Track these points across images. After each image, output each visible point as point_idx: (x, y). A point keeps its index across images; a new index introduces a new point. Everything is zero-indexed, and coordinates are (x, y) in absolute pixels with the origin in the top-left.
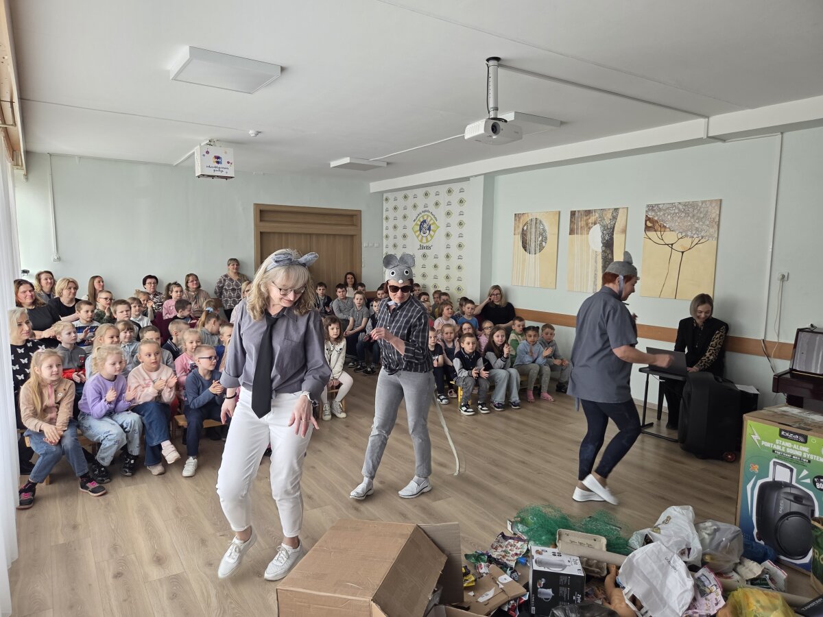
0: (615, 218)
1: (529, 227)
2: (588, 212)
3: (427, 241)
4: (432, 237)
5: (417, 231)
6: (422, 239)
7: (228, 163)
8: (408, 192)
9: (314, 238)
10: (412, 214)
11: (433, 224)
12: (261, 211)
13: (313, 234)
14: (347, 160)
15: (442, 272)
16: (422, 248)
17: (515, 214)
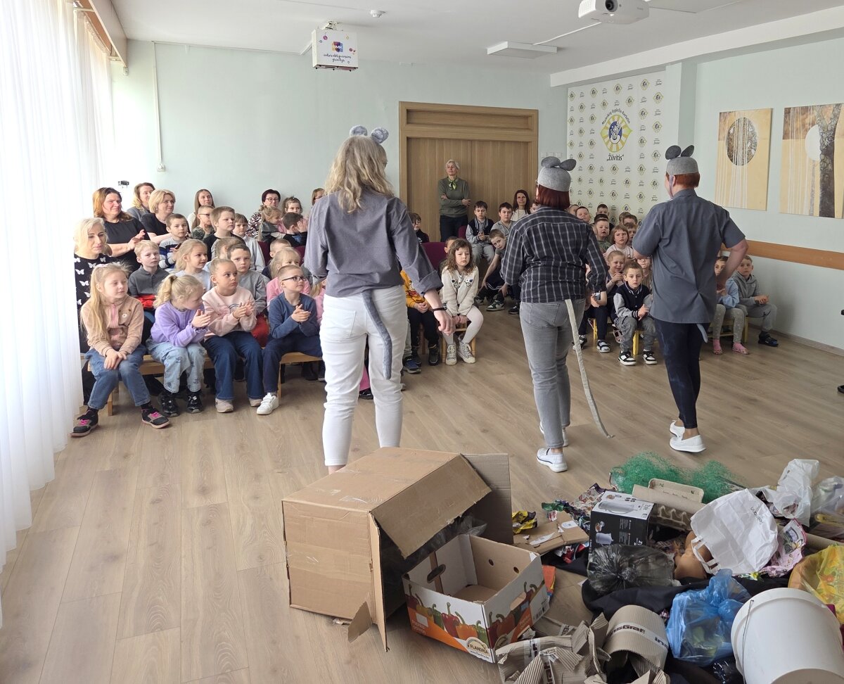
0: (836, 117)
1: (736, 130)
2: (805, 110)
3: (618, 149)
4: (623, 144)
5: (606, 137)
6: (611, 147)
7: (351, 50)
8: (596, 86)
9: (476, 146)
10: (601, 114)
11: (624, 127)
12: (408, 111)
13: (475, 140)
14: (504, 45)
15: (634, 190)
16: (612, 158)
17: (721, 113)
